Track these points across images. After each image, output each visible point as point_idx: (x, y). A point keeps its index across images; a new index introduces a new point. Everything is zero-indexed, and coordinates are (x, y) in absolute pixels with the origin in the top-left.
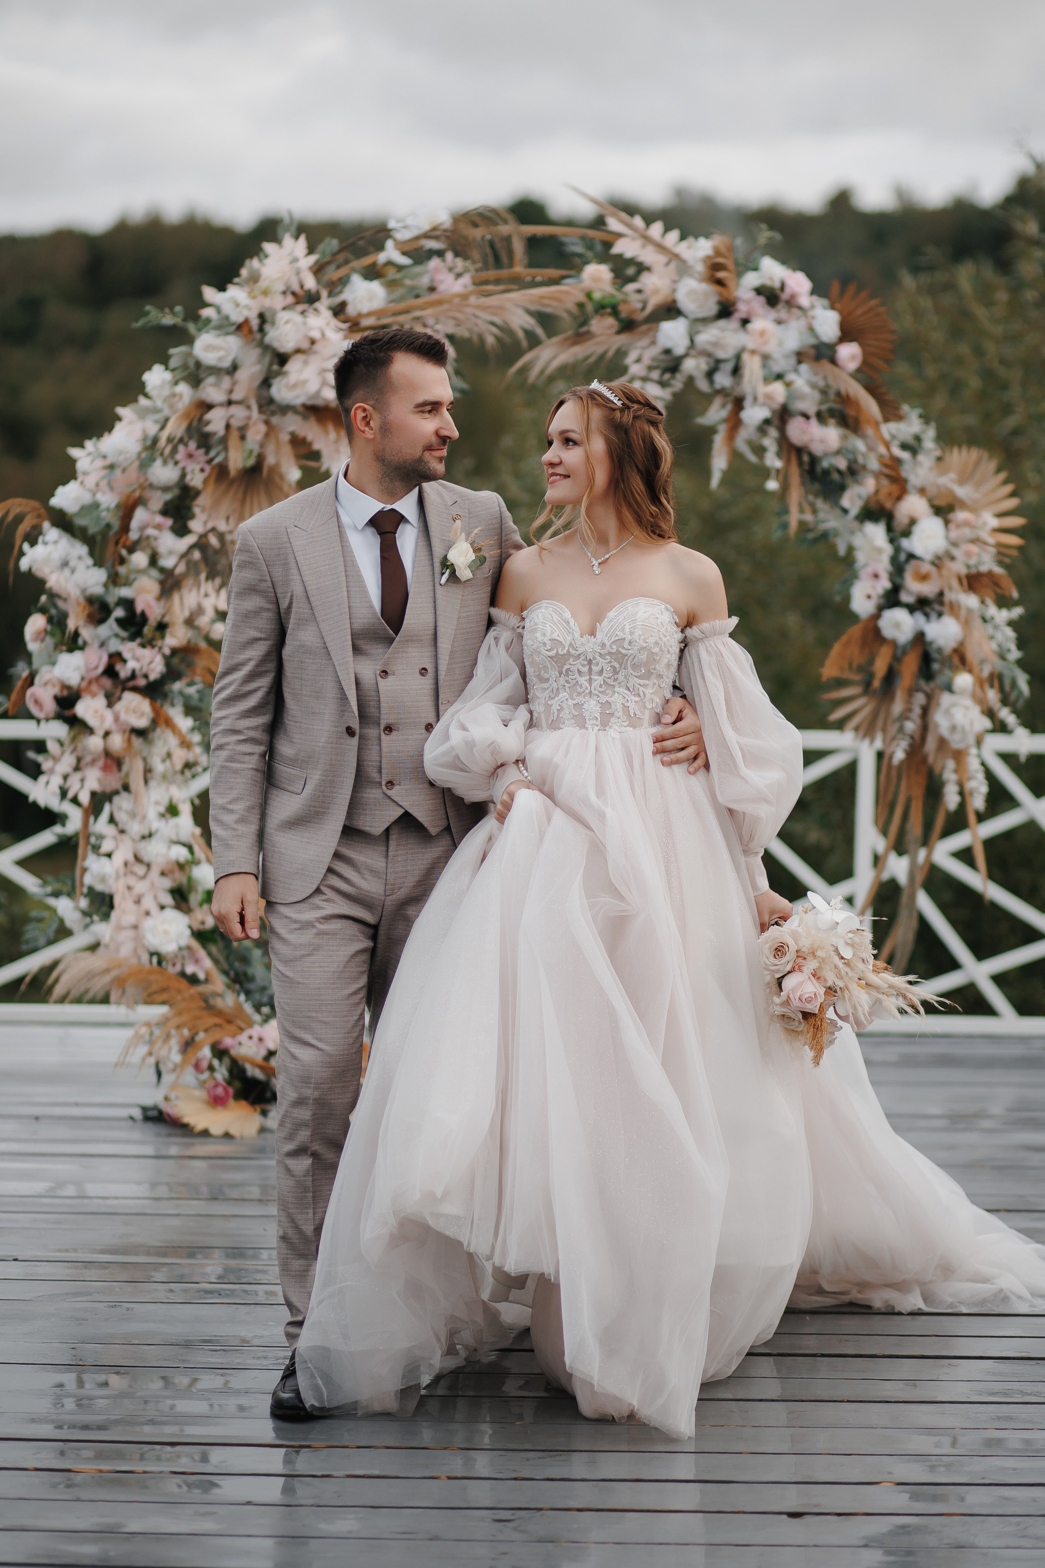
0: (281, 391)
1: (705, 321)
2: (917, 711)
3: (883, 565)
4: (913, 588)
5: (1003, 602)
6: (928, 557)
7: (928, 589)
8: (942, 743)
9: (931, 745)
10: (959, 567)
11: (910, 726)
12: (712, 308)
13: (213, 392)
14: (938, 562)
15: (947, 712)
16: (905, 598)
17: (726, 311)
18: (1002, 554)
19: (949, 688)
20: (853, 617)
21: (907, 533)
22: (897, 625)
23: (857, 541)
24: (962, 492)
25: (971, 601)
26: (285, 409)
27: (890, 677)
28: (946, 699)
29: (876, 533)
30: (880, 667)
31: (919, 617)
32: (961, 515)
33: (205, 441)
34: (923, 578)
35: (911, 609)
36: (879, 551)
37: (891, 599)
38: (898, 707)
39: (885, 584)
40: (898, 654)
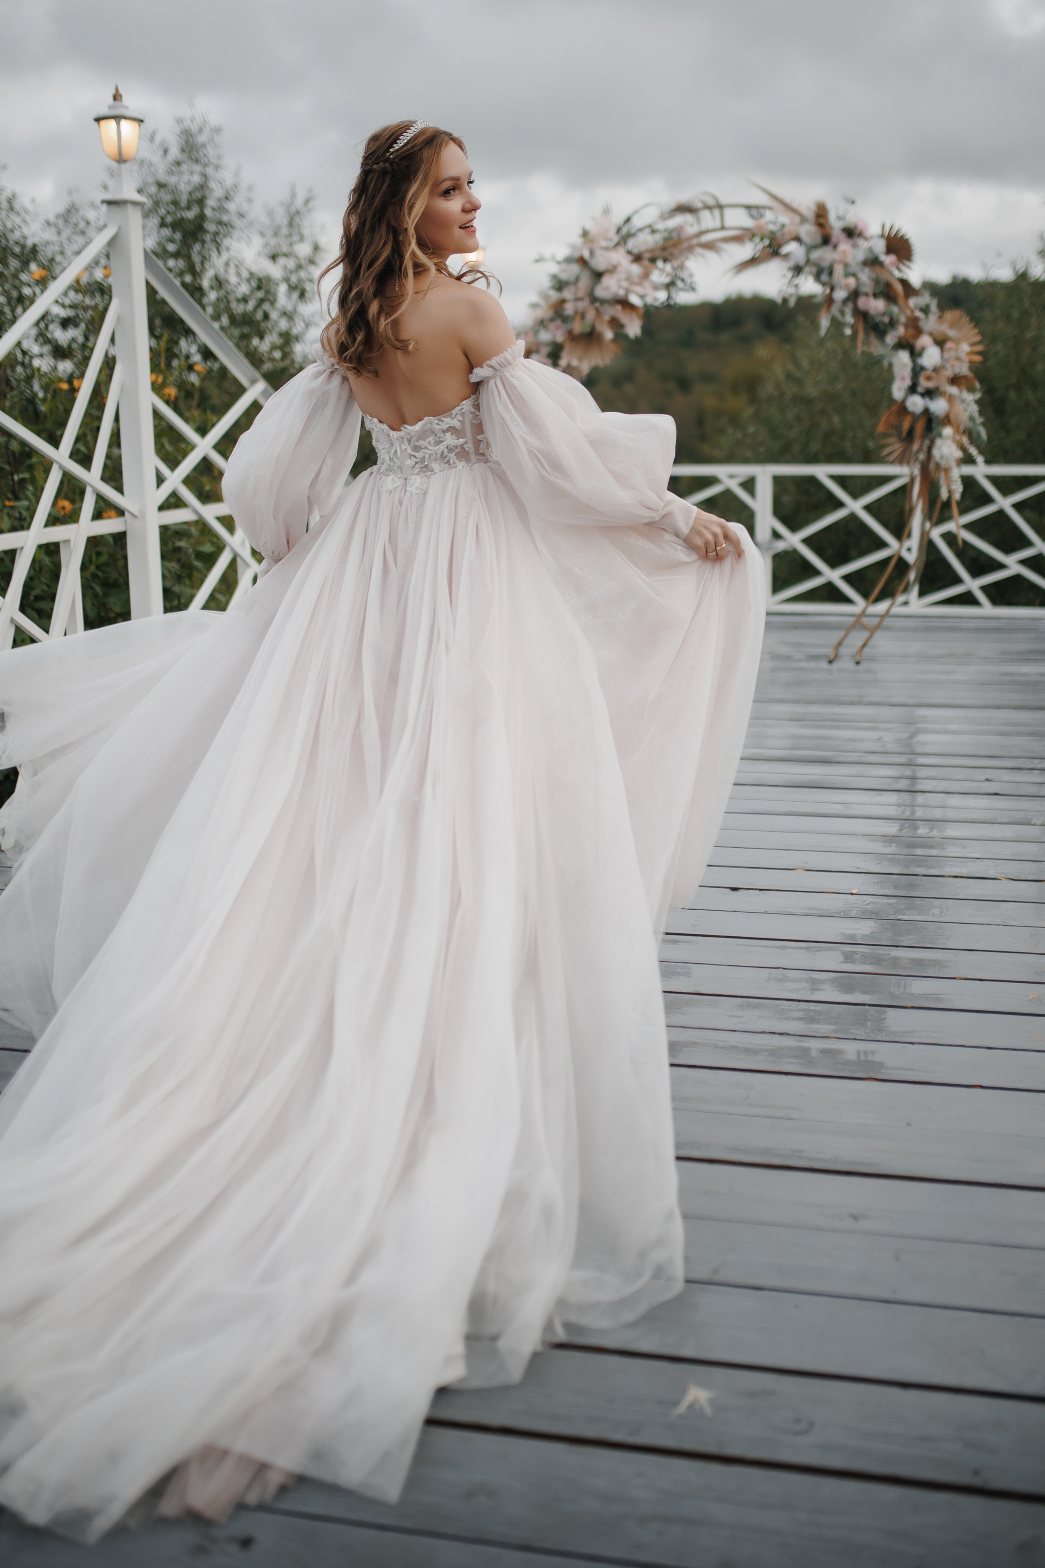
0: (600, 292)
1: (814, 247)
2: (925, 448)
3: (907, 372)
4: (924, 384)
5: (971, 390)
6: (931, 369)
7: (931, 385)
8: (938, 466)
9: (932, 466)
10: (949, 373)
11: (922, 457)
12: (818, 239)
13: (567, 294)
14: (936, 370)
15: (939, 449)
16: (920, 389)
17: (826, 240)
18: (972, 366)
19: (940, 435)
20: (892, 401)
21: (920, 354)
22: (915, 404)
23: (895, 361)
24: (951, 333)
25: (954, 390)
26: (603, 302)
27: (911, 432)
28: (938, 442)
29: (904, 357)
30: (906, 425)
31: (927, 400)
32: (949, 345)
33: (565, 319)
34: (929, 378)
35: (923, 395)
36: (904, 365)
37: (913, 389)
38: (915, 447)
39: (908, 382)
40: (915, 418)
